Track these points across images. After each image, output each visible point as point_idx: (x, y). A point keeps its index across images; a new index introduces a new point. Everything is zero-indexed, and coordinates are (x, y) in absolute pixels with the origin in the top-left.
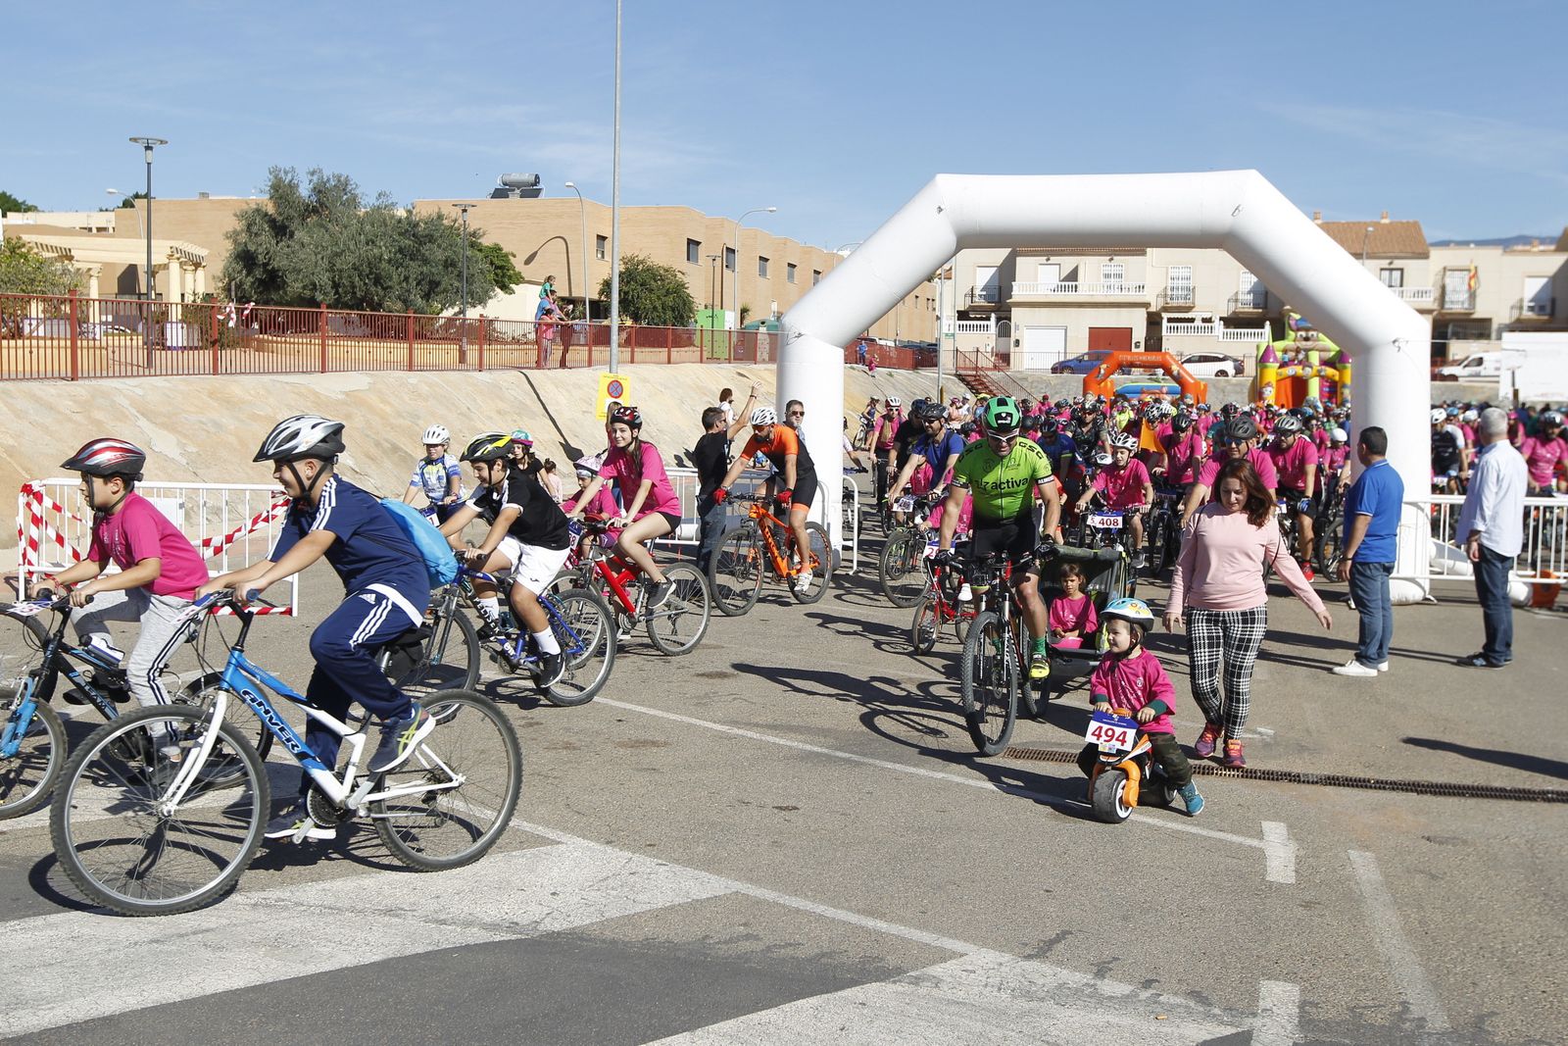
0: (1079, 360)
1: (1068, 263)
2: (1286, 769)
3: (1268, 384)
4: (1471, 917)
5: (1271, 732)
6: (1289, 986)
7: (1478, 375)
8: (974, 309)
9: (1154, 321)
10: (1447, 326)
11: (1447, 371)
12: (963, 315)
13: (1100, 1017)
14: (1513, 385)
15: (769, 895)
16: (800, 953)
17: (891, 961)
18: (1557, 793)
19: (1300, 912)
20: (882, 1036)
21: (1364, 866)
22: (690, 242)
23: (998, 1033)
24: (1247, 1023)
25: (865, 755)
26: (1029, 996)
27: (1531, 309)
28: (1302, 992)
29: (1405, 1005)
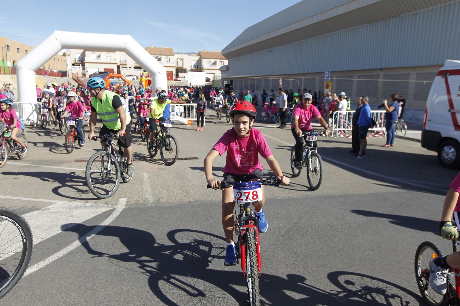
1: (98, 53)
3: (143, 81)
4: (163, 182)
6: (125, 199)
7: (184, 80)
8: (76, 63)
9: (118, 67)
10: (178, 70)
11: (178, 79)
12: (73, 65)
13: (85, 210)
14: (190, 82)
15: (9, 197)
16: (15, 208)
17: (38, 207)
19: (131, 185)
20: (32, 222)
21: (146, 175)
23: (61, 217)
24: (115, 206)
25: (39, 165)
26: (70, 209)
27: (194, 67)
28: (128, 199)
29: (146, 199)
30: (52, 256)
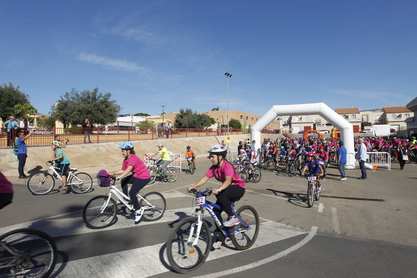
0: (302, 131)
1: (300, 116)
2: (325, 195)
3: (333, 134)
4: (349, 218)
5: (324, 189)
6: (316, 227)
7: (369, 132)
8: (285, 124)
9: (314, 125)
10: (364, 124)
11: (364, 131)
12: (284, 125)
13: (286, 231)
14: (375, 133)
18: (369, 199)
19: (322, 217)
21: (334, 210)
22: (241, 116)
23: (270, 232)
24: (308, 232)
26: (276, 227)
27: (378, 121)
28: (318, 228)
29: (334, 230)
30: (262, 260)
